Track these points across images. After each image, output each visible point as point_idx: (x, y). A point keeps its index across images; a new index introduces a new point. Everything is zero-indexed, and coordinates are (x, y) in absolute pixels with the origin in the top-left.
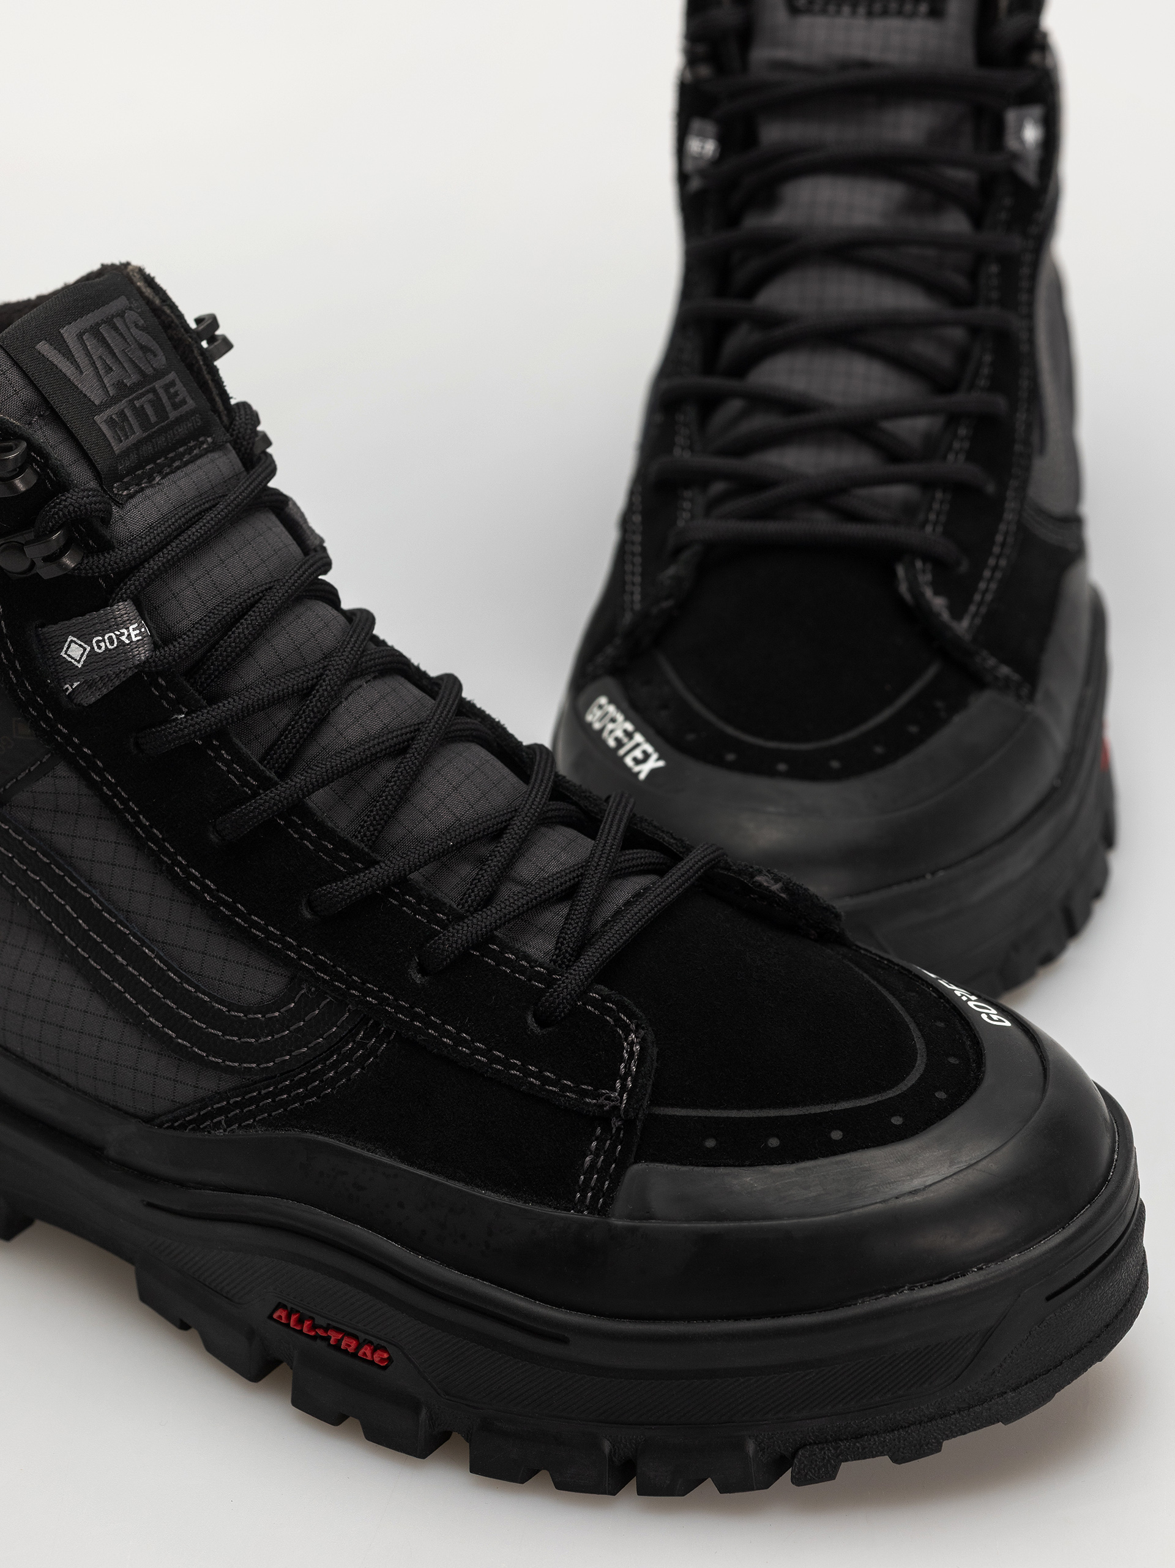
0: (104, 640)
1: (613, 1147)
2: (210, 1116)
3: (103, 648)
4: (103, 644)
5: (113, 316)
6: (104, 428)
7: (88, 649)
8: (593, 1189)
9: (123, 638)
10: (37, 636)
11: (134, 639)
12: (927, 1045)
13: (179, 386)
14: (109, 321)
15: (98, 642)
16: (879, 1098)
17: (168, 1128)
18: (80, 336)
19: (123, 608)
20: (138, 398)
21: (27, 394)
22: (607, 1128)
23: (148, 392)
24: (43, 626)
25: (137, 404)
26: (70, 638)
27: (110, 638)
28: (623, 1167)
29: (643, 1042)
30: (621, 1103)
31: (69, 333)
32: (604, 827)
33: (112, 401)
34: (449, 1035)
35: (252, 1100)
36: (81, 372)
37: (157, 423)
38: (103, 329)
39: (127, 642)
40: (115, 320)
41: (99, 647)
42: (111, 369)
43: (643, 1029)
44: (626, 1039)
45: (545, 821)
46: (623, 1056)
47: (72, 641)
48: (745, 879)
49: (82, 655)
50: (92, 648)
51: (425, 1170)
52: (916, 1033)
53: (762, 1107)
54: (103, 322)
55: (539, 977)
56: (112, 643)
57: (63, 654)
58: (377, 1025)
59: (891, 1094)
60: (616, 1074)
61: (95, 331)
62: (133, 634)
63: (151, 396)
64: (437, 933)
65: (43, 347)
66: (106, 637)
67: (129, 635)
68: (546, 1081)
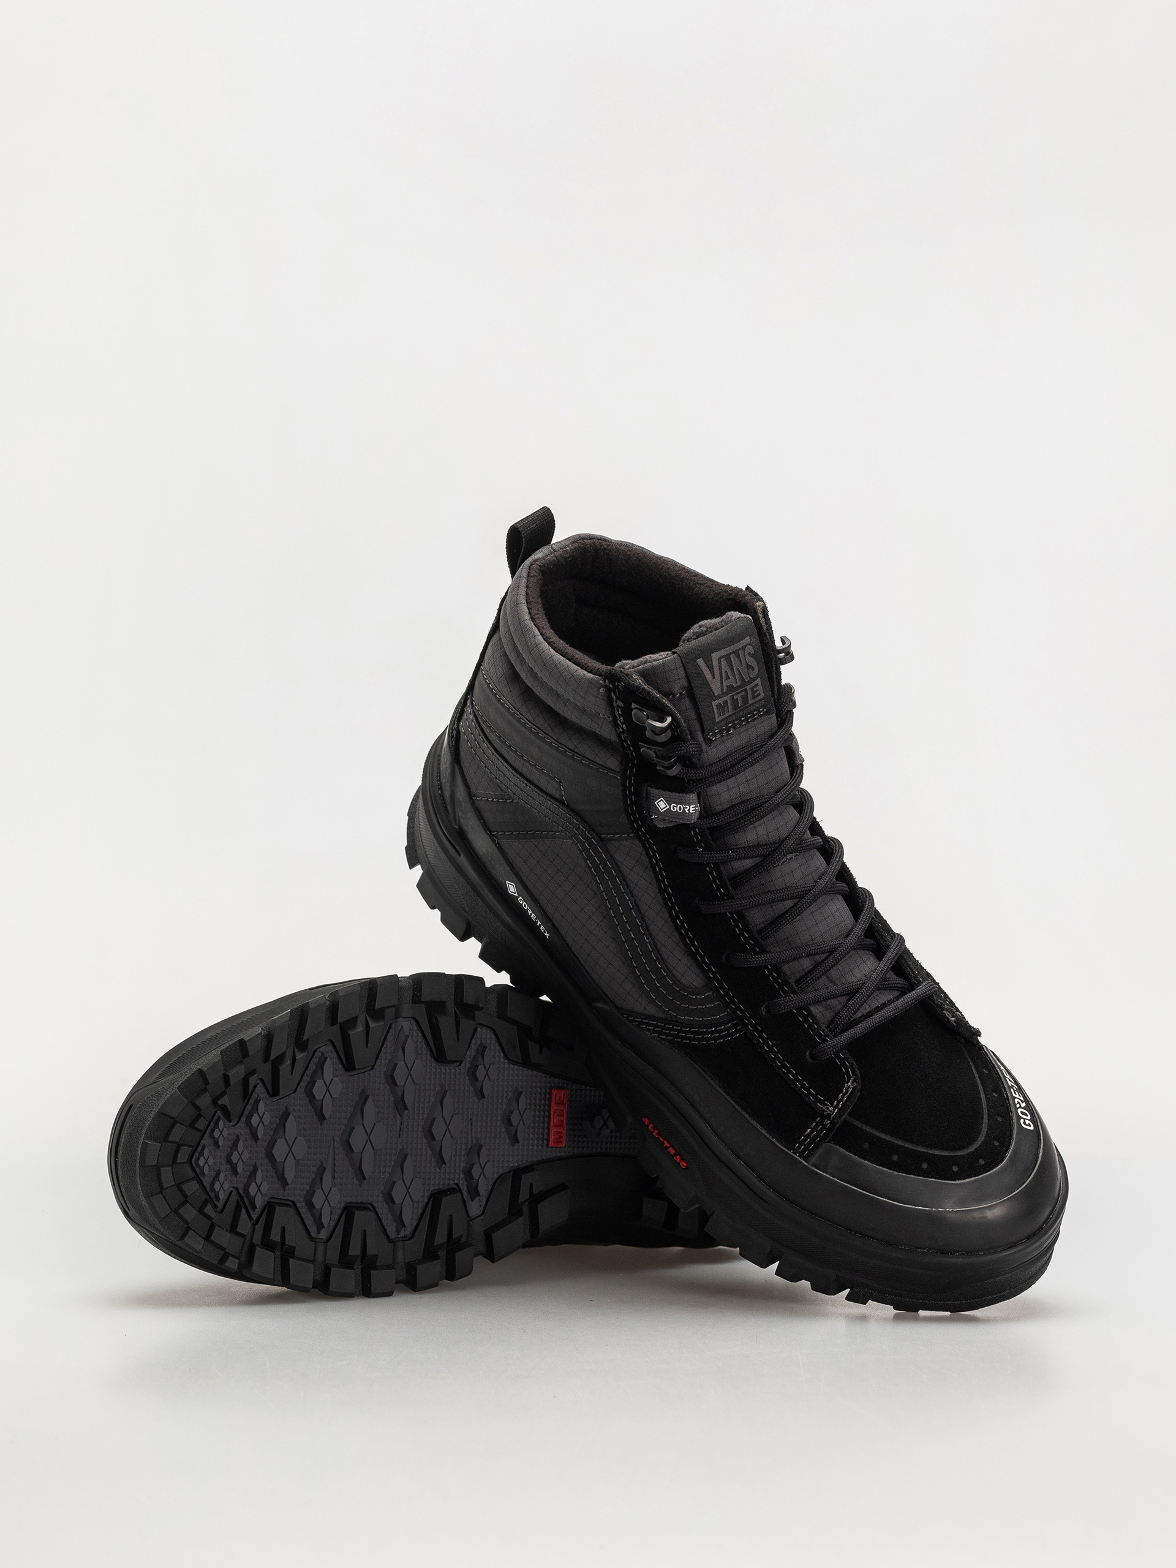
0: (677, 807)
1: (822, 1130)
2: (648, 1024)
3: (675, 810)
4: (676, 808)
5: (739, 650)
6: (715, 708)
7: (668, 807)
8: (805, 1145)
9: (686, 810)
10: (647, 790)
11: (691, 812)
12: (988, 1130)
13: (760, 687)
14: (736, 653)
15: (674, 806)
16: (952, 1154)
17: (625, 1017)
18: (719, 660)
19: (693, 797)
20: (736, 694)
21: (684, 682)
22: (822, 1121)
23: (742, 691)
24: (651, 787)
25: (735, 697)
26: (662, 798)
27: (680, 807)
28: (822, 1141)
29: (854, 1088)
30: (833, 1113)
31: (715, 656)
32: (885, 958)
33: (723, 694)
34: (768, 1046)
35: (668, 1029)
36: (714, 678)
37: (741, 707)
38: (732, 657)
39: (687, 812)
40: (740, 651)
41: (674, 809)
42: (729, 678)
43: (856, 1083)
44: (847, 1083)
45: (859, 947)
46: (843, 1090)
47: (662, 800)
48: (939, 1010)
49: (664, 808)
50: (670, 807)
51: (734, 1101)
52: (985, 1121)
53: (897, 1137)
54: (734, 652)
55: (820, 1036)
56: (680, 809)
57: (656, 803)
58: (737, 1025)
59: (959, 1154)
60: (836, 1098)
61: (727, 657)
62: (691, 809)
63: (743, 693)
64: (782, 996)
65: (701, 662)
66: (679, 806)
67: (689, 809)
68: (803, 1086)
